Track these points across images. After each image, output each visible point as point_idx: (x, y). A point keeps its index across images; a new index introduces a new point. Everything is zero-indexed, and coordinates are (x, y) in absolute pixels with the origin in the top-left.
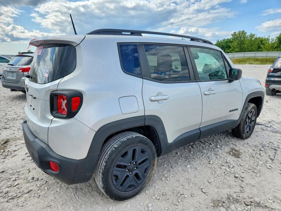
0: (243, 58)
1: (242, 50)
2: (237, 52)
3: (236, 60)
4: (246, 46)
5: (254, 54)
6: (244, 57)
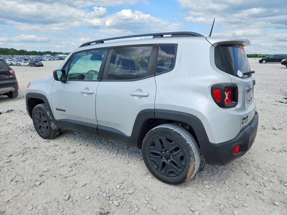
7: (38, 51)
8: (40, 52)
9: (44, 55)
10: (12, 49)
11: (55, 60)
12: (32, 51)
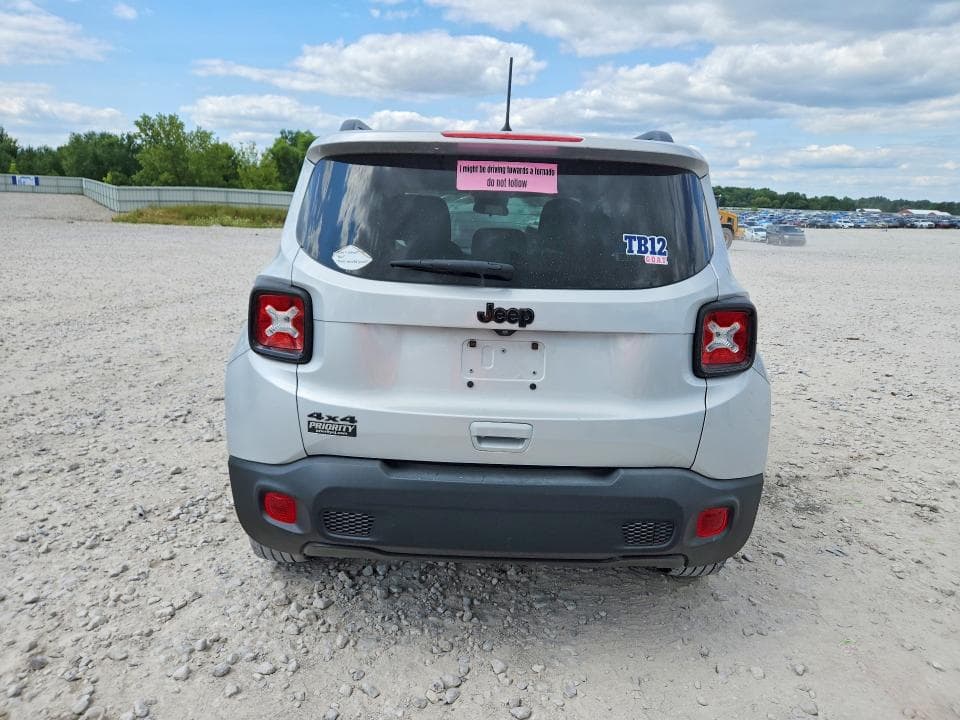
0: (192, 204)
1: (182, 179)
2: (166, 183)
3: (175, 211)
4: (192, 168)
5: (223, 195)
6: (197, 204)
7: (840, 197)
8: (847, 200)
9: (858, 210)
10: (765, 191)
11: (875, 227)
12: (824, 195)
